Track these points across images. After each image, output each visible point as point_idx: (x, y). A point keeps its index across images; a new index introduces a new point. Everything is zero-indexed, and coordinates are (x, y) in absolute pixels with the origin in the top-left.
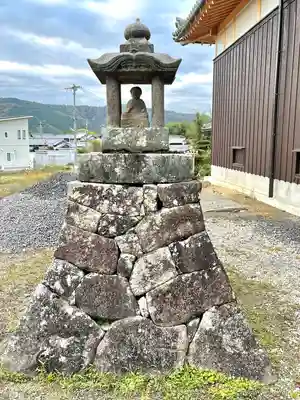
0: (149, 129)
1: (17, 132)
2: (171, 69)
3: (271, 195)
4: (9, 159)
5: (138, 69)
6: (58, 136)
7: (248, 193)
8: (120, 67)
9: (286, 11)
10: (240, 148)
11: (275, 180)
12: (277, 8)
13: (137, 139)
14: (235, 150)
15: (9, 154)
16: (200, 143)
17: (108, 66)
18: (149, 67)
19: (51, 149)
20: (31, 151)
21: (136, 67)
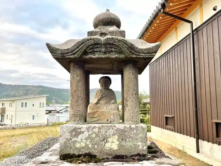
0: (121, 126)
1: (39, 104)
2: (147, 56)
3: (198, 151)
4: (33, 119)
5: (107, 55)
6: (63, 105)
7: (181, 149)
8: (85, 53)
9: (195, 36)
10: (171, 116)
11: (200, 140)
12: (190, 34)
13: (105, 139)
14: (167, 118)
15: (33, 116)
16: (141, 111)
17: (72, 51)
18: (121, 52)
19: (58, 112)
20: (47, 113)
21: (105, 53)
